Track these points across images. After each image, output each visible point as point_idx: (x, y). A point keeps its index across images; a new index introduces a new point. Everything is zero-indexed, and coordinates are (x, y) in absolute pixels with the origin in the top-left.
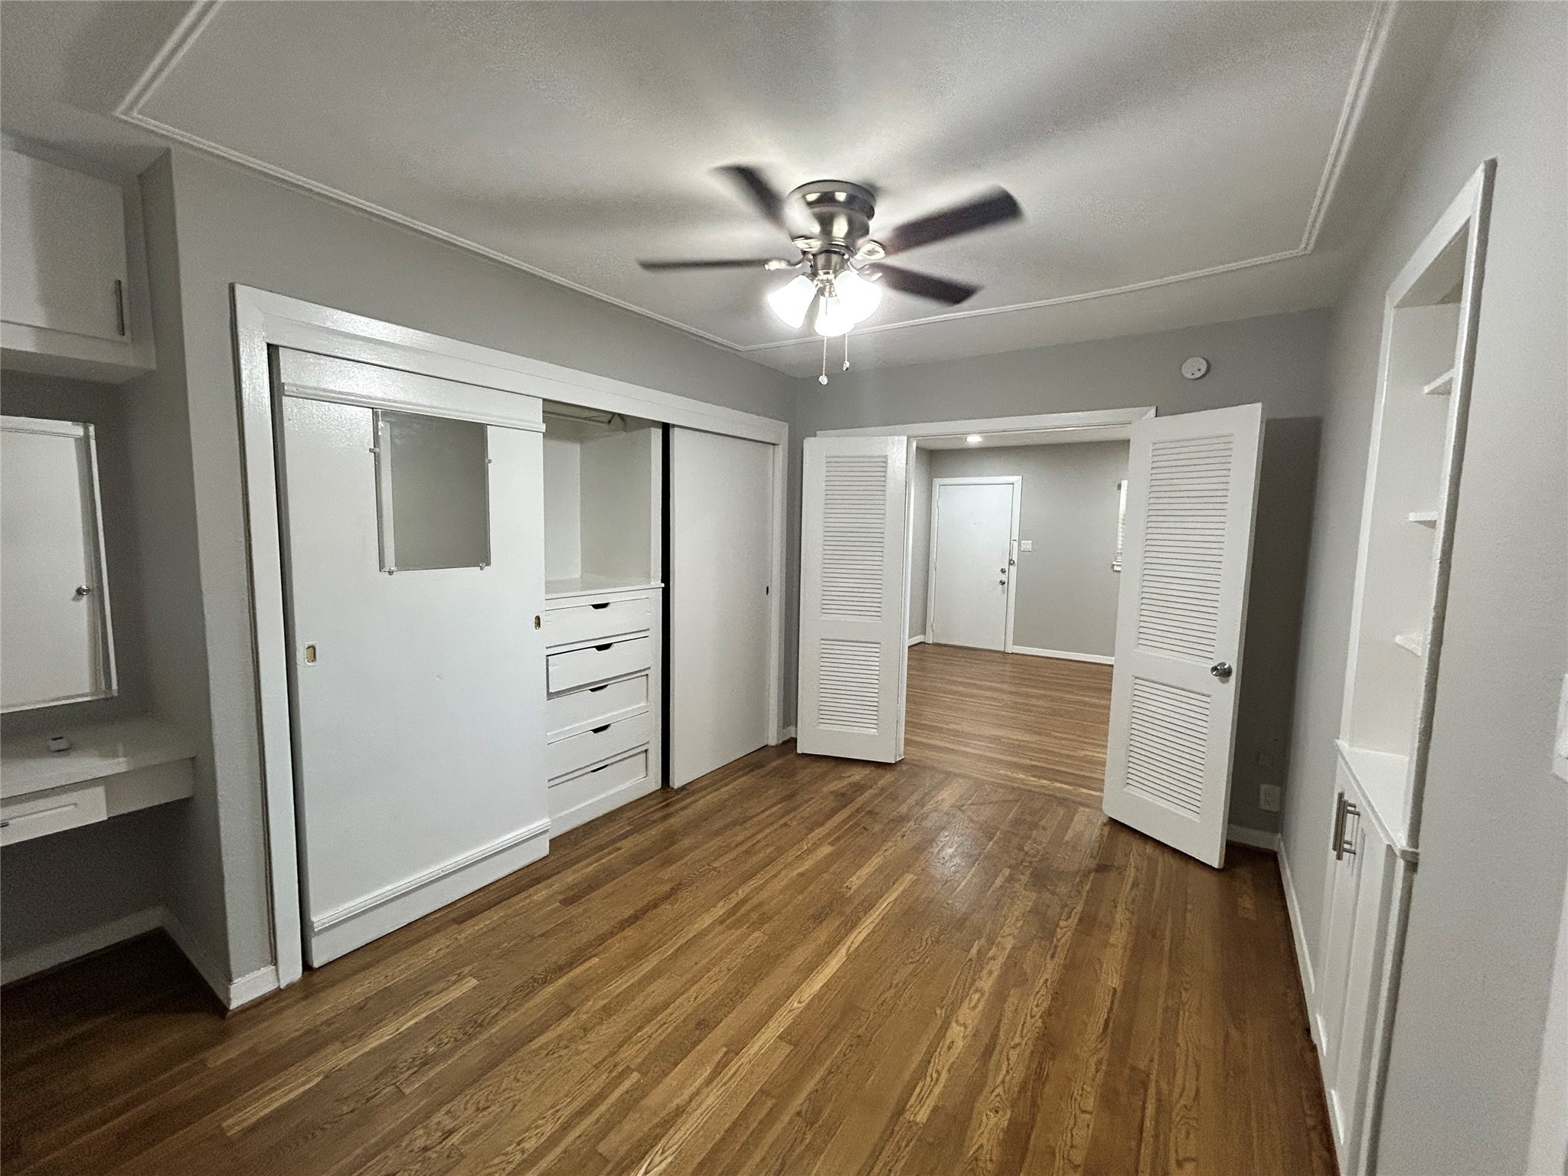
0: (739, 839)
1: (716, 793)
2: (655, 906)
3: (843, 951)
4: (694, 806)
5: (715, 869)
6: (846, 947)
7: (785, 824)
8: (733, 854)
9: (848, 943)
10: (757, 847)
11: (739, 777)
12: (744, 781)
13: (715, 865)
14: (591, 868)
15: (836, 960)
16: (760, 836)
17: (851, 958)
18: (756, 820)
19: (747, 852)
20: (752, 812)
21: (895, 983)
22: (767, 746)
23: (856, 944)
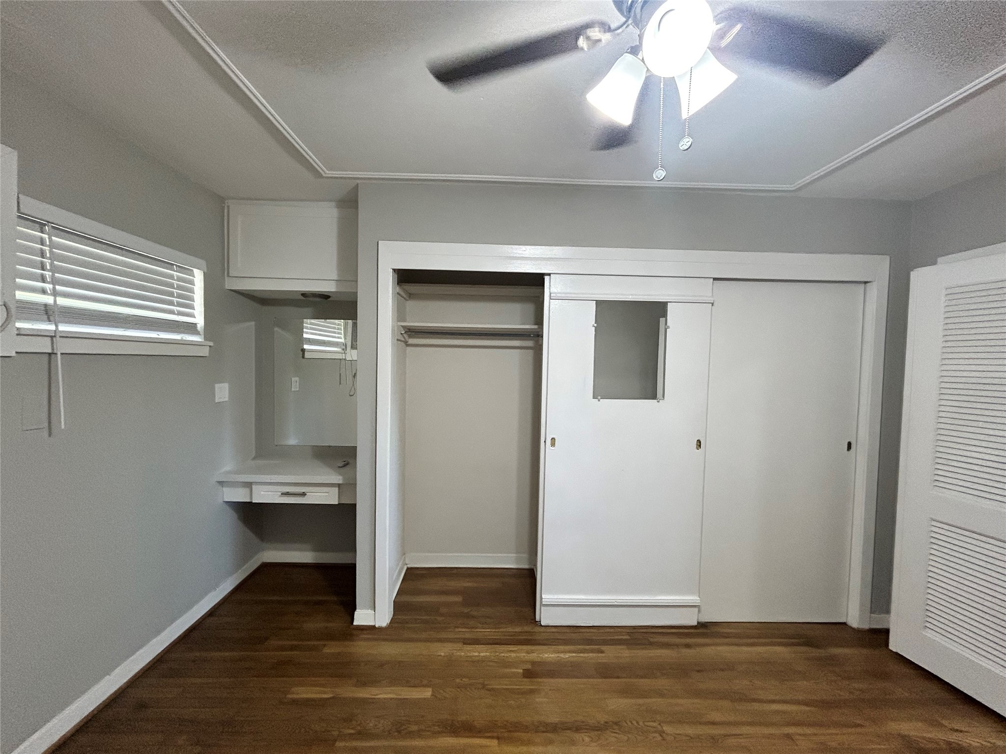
0: (716, 716)
1: (735, 648)
2: (578, 729)
4: (698, 649)
5: (661, 733)
7: (789, 736)
8: (690, 731)
10: (732, 741)
11: (780, 644)
12: (781, 652)
13: (667, 729)
14: (567, 655)
16: (745, 730)
18: (756, 706)
19: (713, 739)
20: (762, 695)
22: (845, 624)
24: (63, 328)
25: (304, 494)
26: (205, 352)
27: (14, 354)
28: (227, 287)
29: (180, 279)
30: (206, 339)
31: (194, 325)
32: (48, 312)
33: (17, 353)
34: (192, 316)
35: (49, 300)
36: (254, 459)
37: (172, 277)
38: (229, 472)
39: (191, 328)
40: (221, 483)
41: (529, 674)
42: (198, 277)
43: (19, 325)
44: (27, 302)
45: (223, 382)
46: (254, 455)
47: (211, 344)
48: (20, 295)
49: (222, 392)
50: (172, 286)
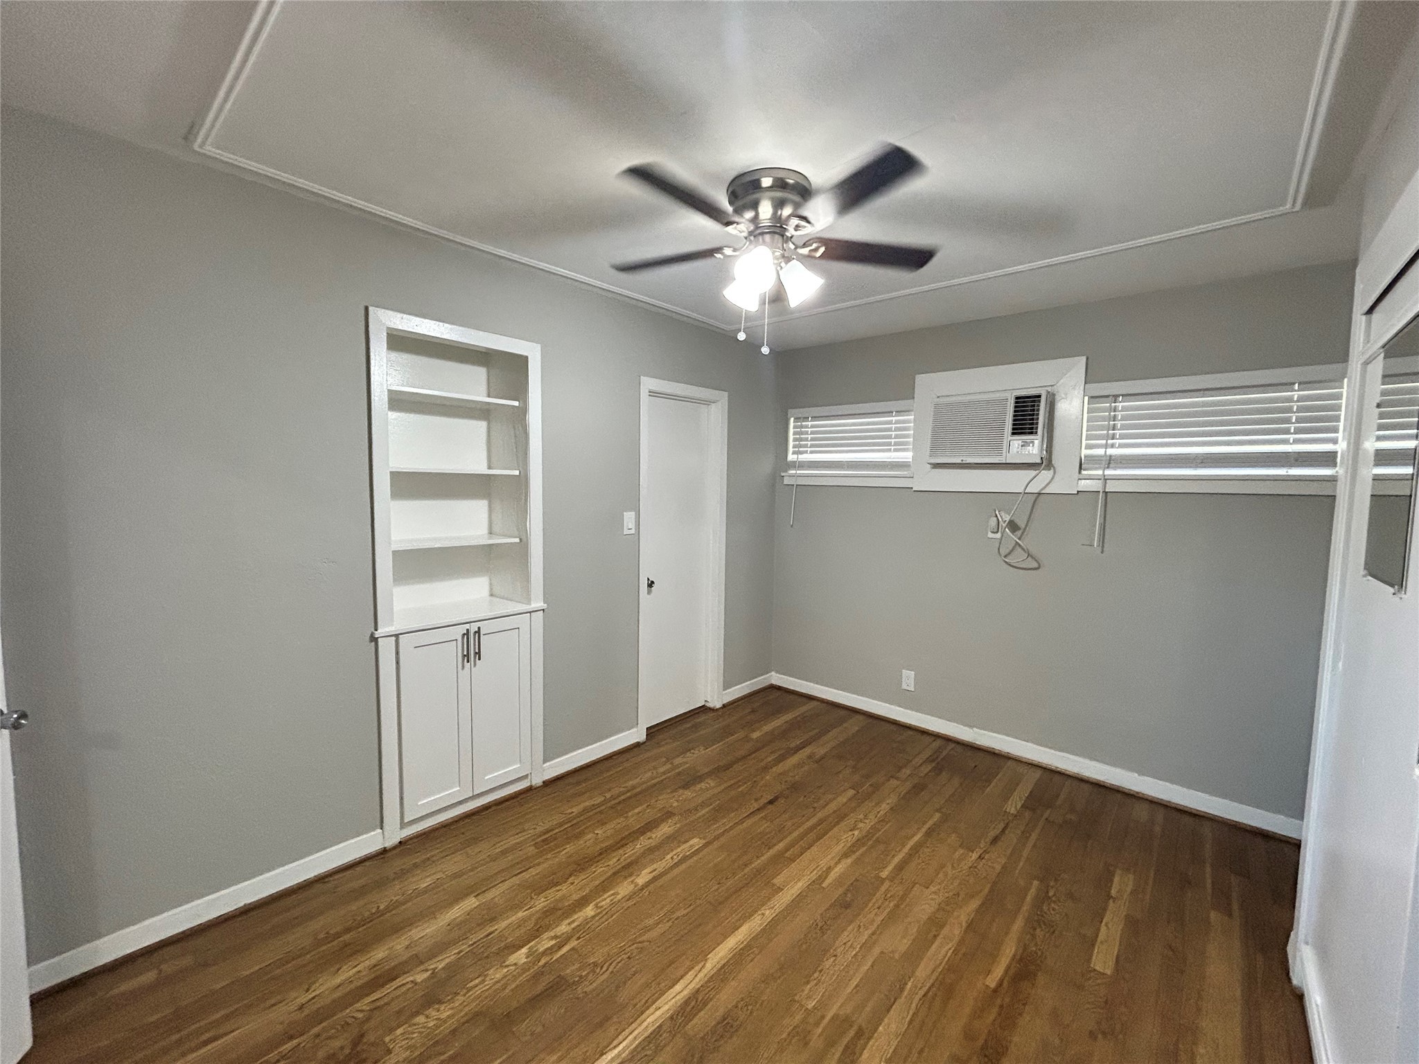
3: (709, 965)
6: (705, 971)
9: (701, 975)
15: (720, 955)
17: (703, 956)
21: (670, 923)
23: (692, 973)
29: (1305, 399)
33: (1078, 492)
37: (1290, 399)
50: (1287, 410)
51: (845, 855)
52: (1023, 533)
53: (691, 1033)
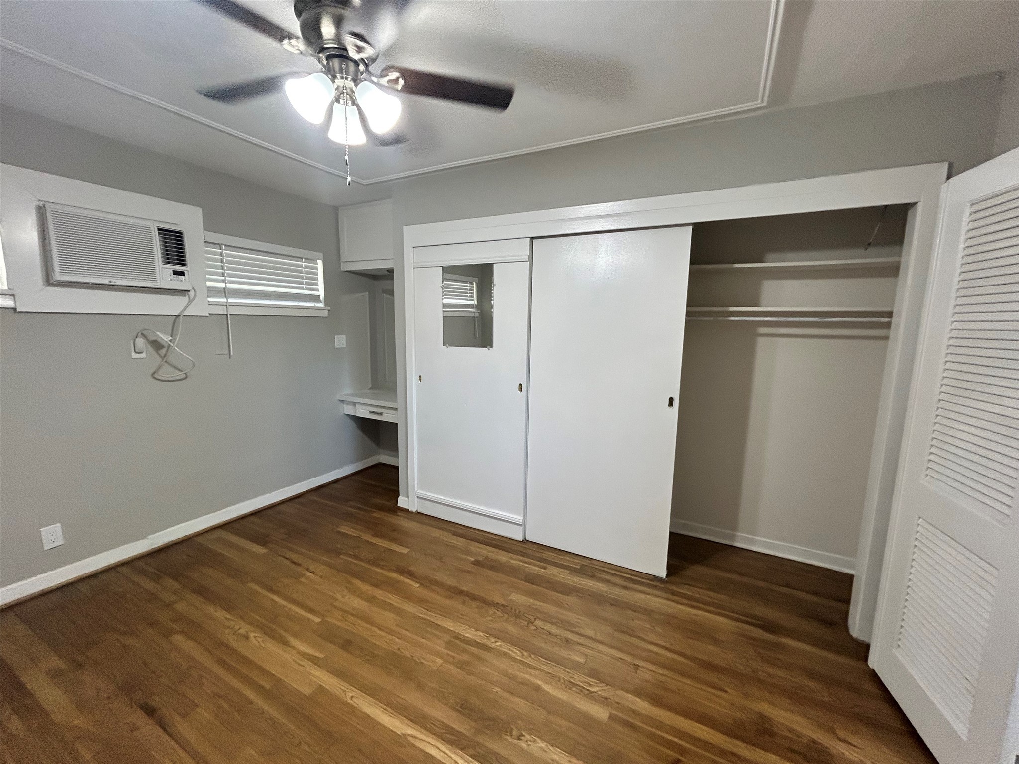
24: (230, 301)
25: (381, 414)
26: (326, 314)
27: (208, 315)
28: (342, 269)
29: (307, 267)
30: (326, 305)
31: (319, 296)
32: (225, 293)
33: (210, 314)
34: (317, 290)
35: (222, 285)
36: (370, 389)
37: (301, 266)
38: (347, 395)
39: (316, 299)
40: (342, 401)
41: (476, 563)
42: (320, 264)
43: (209, 300)
44: (216, 288)
45: (342, 334)
46: (370, 386)
47: (329, 309)
48: (209, 284)
49: (341, 341)
50: (301, 272)
51: (285, 643)
52: (167, 351)
53: (473, 730)
